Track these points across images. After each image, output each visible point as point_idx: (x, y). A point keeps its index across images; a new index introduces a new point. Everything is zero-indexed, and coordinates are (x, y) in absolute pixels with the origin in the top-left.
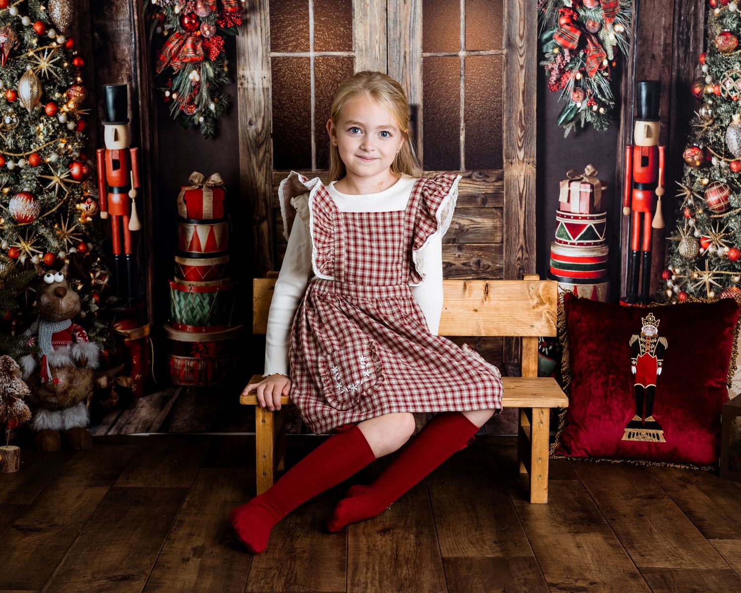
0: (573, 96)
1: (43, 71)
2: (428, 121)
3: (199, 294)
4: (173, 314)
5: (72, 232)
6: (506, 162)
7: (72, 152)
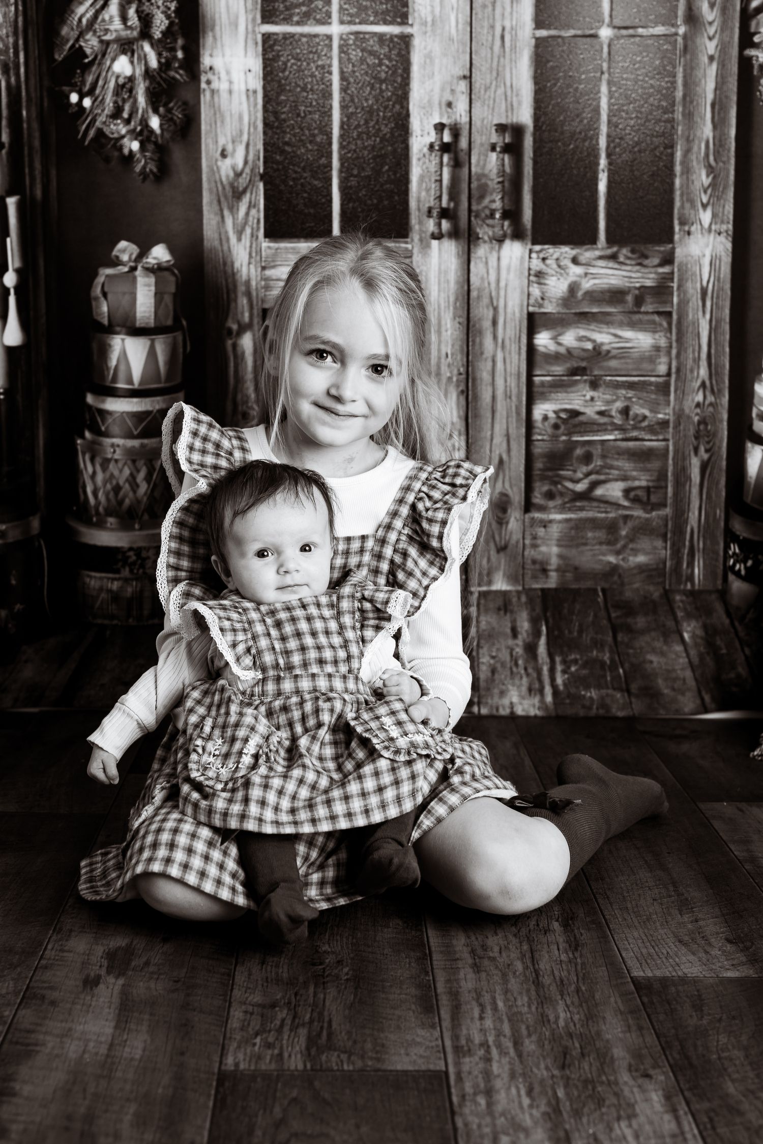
2: (541, 155)
3: (129, 462)
4: (82, 497)
6: (680, 230)
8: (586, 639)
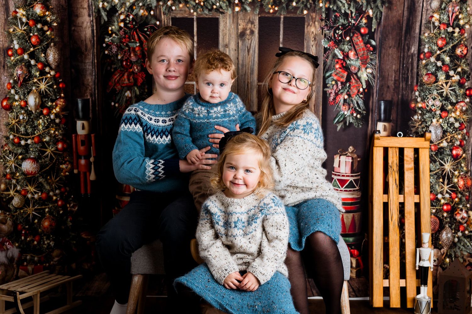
0: (343, 108)
1: (42, 90)
5: (58, 181)
7: (58, 136)
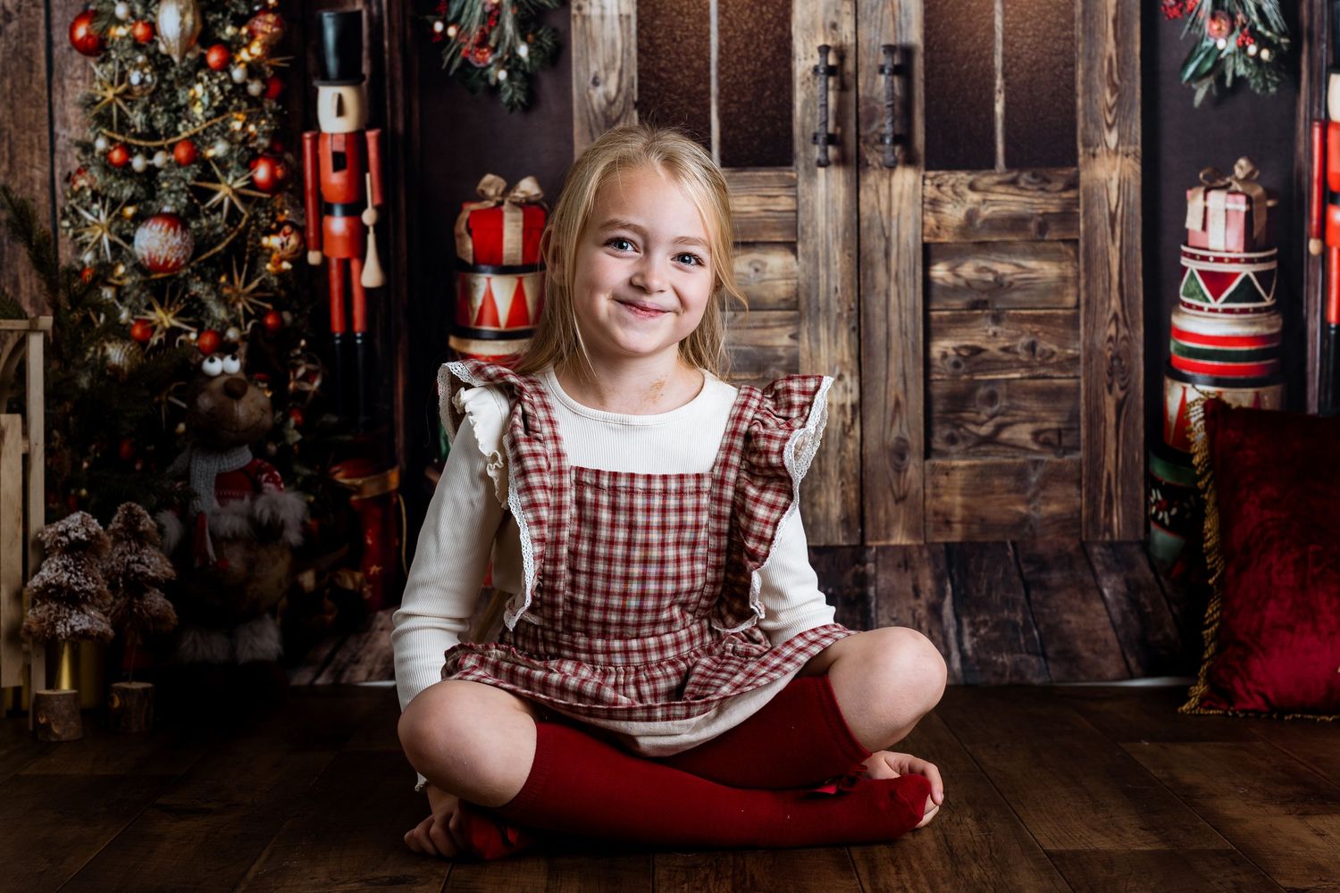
0: (1210, 26)
2: (933, 77)
5: (254, 291)
6: (1084, 152)
7: (255, 138)
8: (996, 597)
